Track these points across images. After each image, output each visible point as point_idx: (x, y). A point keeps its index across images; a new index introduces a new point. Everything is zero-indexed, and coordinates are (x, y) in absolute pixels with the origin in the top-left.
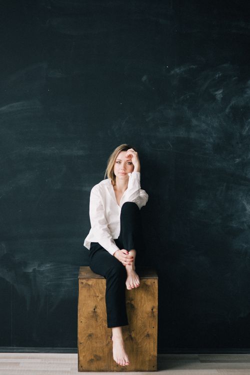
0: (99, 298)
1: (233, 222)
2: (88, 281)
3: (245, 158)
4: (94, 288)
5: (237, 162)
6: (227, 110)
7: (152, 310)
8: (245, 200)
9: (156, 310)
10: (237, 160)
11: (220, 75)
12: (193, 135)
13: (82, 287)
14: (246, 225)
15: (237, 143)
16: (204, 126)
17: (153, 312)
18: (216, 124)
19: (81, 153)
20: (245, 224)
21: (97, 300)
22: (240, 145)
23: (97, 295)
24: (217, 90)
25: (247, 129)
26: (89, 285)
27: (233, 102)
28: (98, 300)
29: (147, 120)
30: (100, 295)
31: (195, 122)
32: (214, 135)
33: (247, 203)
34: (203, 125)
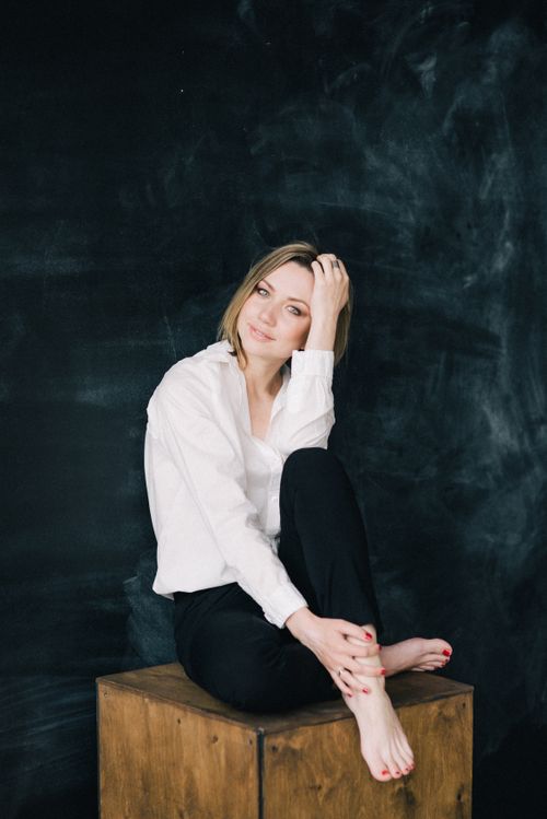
0: (324, 790)
1: (464, 472)
2: (289, 738)
3: (486, 272)
4: (308, 761)
5: (468, 285)
6: (447, 124)
7: (459, 797)
8: (487, 402)
9: (467, 797)
10: (469, 278)
11: (430, 9)
12: (369, 203)
13: (275, 764)
14: (490, 477)
15: (469, 227)
16: (394, 173)
17: (460, 806)
18: (421, 168)
19: (68, 266)
20: (488, 473)
21: (317, 800)
22: (475, 232)
23: (318, 782)
24: (421, 61)
25: (490, 182)
26: (294, 752)
27: (459, 99)
28: (321, 799)
29: (253, 151)
30: (327, 781)
31: (372, 160)
32: (416, 202)
33: (493, 410)
34: (393, 169)
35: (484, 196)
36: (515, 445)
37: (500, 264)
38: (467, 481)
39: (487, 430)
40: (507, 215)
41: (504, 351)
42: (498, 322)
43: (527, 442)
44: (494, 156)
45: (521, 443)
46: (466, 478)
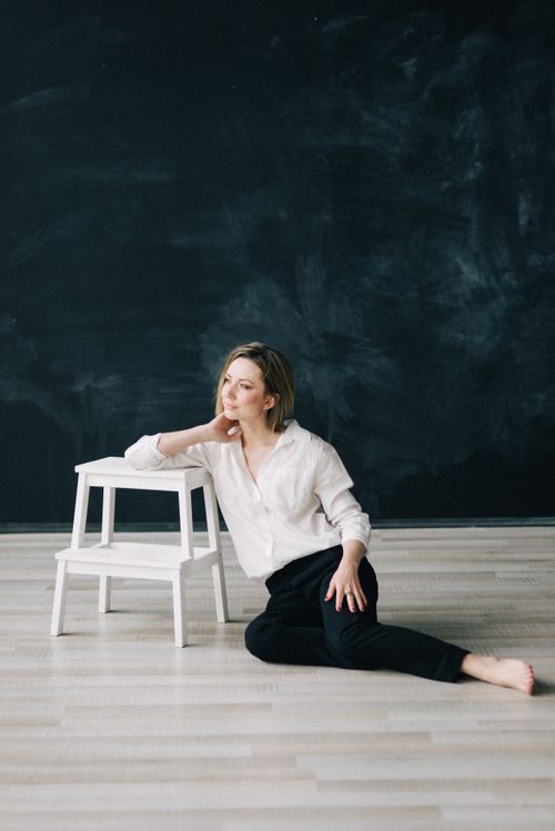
1: (439, 296)
3: (459, 180)
5: (444, 188)
8: (459, 256)
10: (445, 184)
11: (411, 31)
12: (365, 142)
14: (461, 300)
15: (445, 154)
16: (383, 125)
18: (405, 121)
20: (459, 298)
22: (450, 157)
24: (406, 60)
27: (435, 81)
29: (281, 116)
31: (367, 118)
32: (401, 140)
33: (464, 261)
34: (382, 122)
35: (456, 135)
36: (483, 283)
37: (471, 175)
38: (441, 302)
39: (458, 272)
40: (477, 146)
41: (475, 227)
42: (469, 209)
43: (492, 280)
44: (466, 112)
45: (488, 280)
46: (441, 300)
